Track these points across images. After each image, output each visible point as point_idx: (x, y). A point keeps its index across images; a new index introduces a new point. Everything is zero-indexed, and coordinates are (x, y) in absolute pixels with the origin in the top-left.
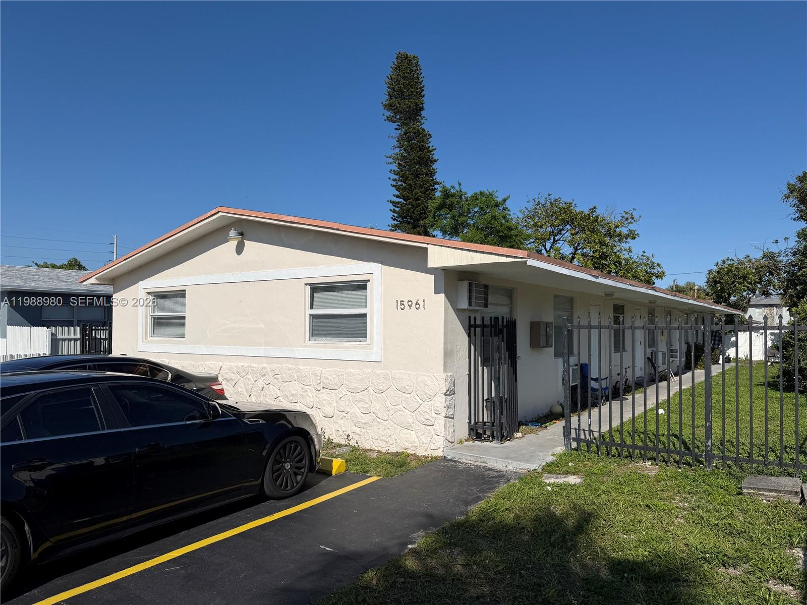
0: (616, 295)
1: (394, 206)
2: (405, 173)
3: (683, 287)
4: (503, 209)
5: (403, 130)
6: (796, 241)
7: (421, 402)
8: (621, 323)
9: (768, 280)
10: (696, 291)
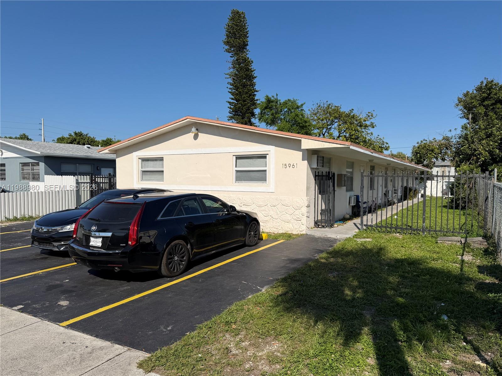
0: (374, 161)
1: (230, 105)
2: (237, 84)
3: (396, 155)
4: (301, 110)
5: (236, 58)
6: (461, 131)
7: (295, 210)
8: (373, 174)
9: (445, 152)
10: (406, 158)
